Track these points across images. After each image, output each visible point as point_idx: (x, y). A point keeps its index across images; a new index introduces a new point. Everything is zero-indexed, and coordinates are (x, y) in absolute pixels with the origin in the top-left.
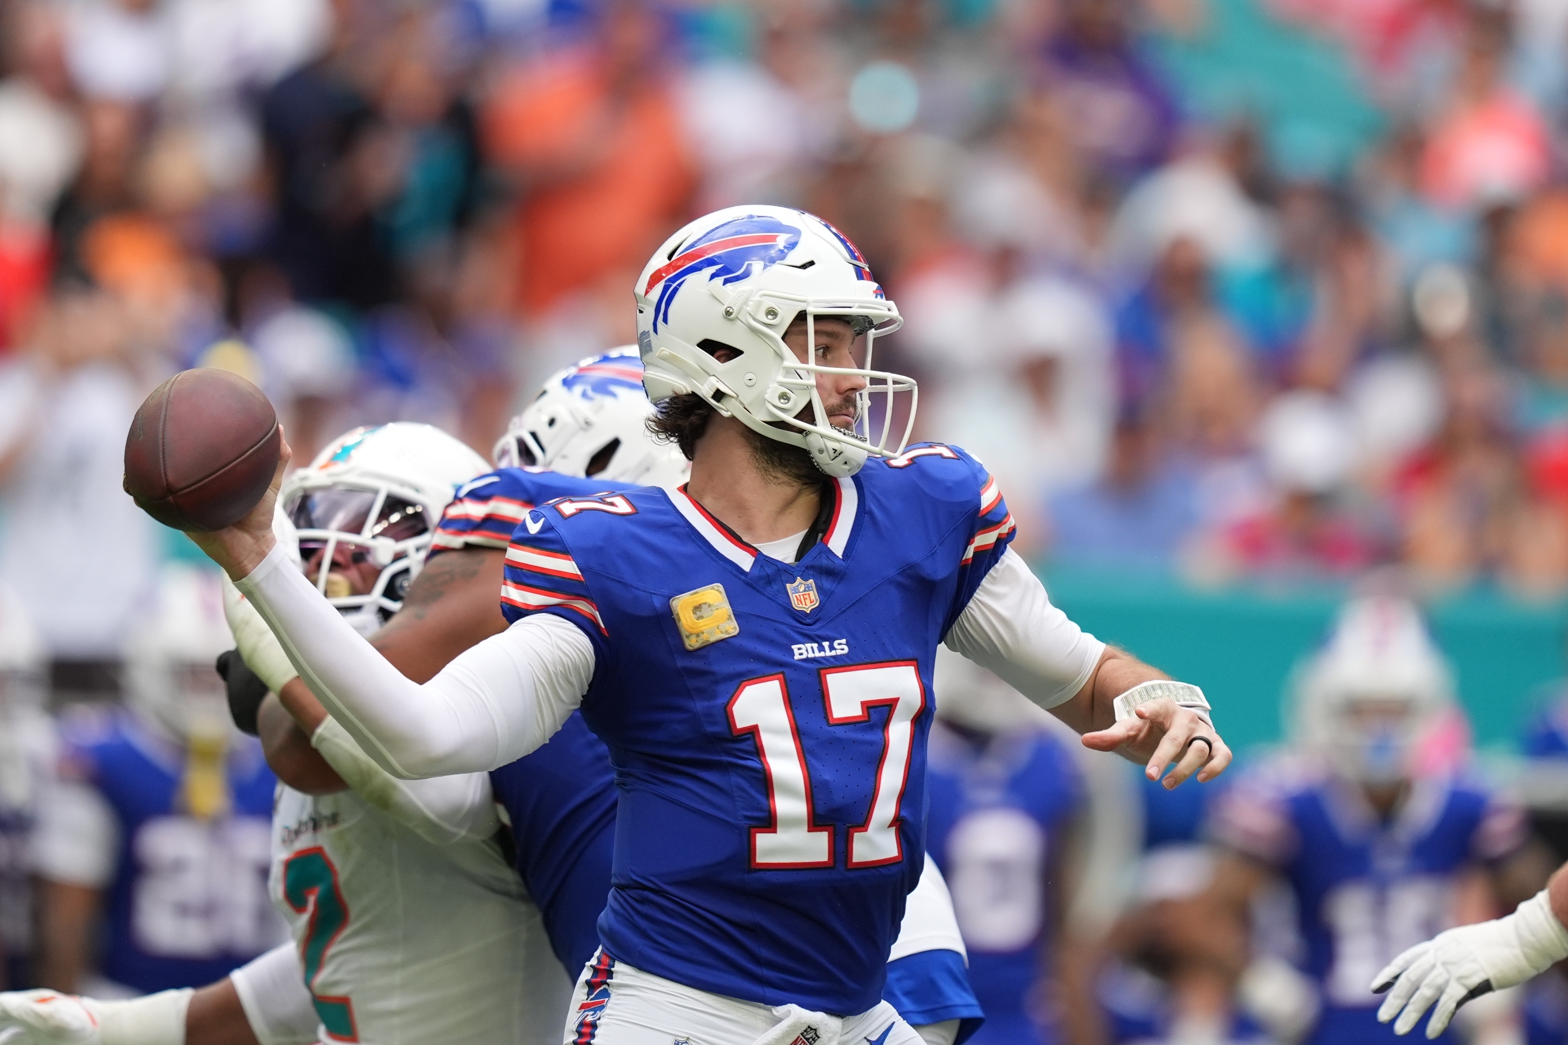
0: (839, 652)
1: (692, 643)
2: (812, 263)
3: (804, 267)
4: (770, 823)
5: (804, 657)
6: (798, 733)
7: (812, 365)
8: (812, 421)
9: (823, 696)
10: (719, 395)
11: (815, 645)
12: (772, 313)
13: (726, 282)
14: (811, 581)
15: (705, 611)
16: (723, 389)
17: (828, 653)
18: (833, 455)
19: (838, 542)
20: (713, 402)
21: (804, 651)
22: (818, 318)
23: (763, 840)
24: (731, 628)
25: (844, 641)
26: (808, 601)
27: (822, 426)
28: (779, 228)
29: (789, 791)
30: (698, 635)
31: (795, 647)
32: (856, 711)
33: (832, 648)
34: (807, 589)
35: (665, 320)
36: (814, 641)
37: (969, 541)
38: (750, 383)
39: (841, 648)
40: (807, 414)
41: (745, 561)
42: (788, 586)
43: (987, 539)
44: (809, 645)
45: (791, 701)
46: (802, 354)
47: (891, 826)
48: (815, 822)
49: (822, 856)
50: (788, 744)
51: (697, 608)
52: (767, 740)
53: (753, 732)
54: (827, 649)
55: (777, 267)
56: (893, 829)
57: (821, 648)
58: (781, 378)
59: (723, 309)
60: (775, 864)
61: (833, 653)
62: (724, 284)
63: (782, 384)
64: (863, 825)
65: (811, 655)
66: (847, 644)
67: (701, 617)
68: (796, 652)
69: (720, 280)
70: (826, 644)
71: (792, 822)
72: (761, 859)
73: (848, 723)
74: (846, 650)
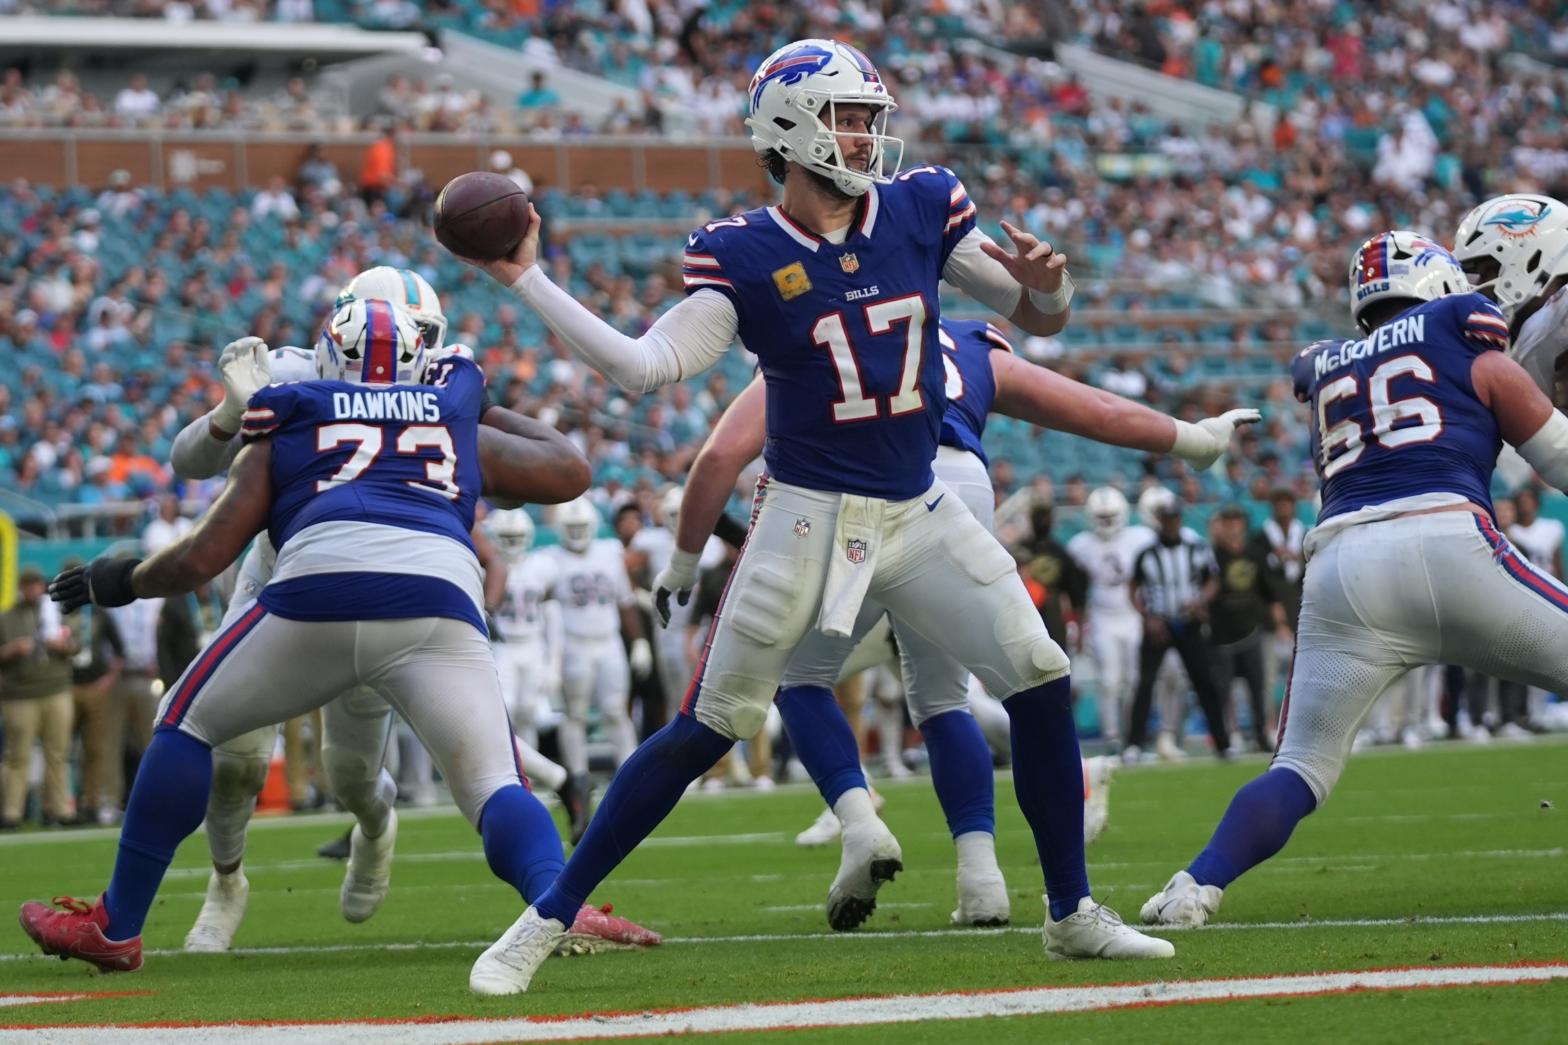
0: (873, 294)
1: (787, 297)
2: (837, 73)
3: (832, 75)
4: (841, 398)
5: (853, 299)
6: (852, 344)
7: (834, 131)
8: (835, 164)
9: (866, 321)
10: (784, 149)
11: (859, 291)
12: (811, 102)
13: (787, 85)
14: (854, 254)
15: (792, 278)
16: (786, 146)
17: (867, 295)
18: (845, 184)
19: (867, 230)
20: (781, 153)
21: (852, 295)
22: (836, 104)
23: (837, 407)
24: (808, 286)
25: (876, 287)
26: (852, 266)
27: (841, 167)
28: (820, 52)
29: (849, 378)
30: (789, 292)
31: (847, 294)
32: (886, 327)
33: (869, 292)
34: (852, 259)
35: (758, 106)
36: (857, 289)
37: (947, 221)
38: (800, 142)
39: (875, 291)
40: (832, 160)
41: (814, 246)
42: (840, 258)
43: (956, 220)
44: (855, 292)
45: (847, 326)
46: (828, 125)
47: (914, 389)
48: (866, 395)
49: (873, 412)
50: (847, 350)
51: (788, 277)
52: (833, 348)
53: (826, 345)
54: (866, 292)
55: (816, 75)
56: (917, 392)
57: (863, 293)
58: (816, 139)
59: (785, 100)
60: (846, 420)
61: (870, 295)
62: (786, 85)
63: (817, 143)
64: (896, 393)
65: (857, 297)
66: (878, 288)
67: (791, 282)
68: (848, 296)
69: (784, 83)
70: (865, 290)
71: (853, 396)
72: (839, 417)
73: (880, 334)
74: (878, 292)
